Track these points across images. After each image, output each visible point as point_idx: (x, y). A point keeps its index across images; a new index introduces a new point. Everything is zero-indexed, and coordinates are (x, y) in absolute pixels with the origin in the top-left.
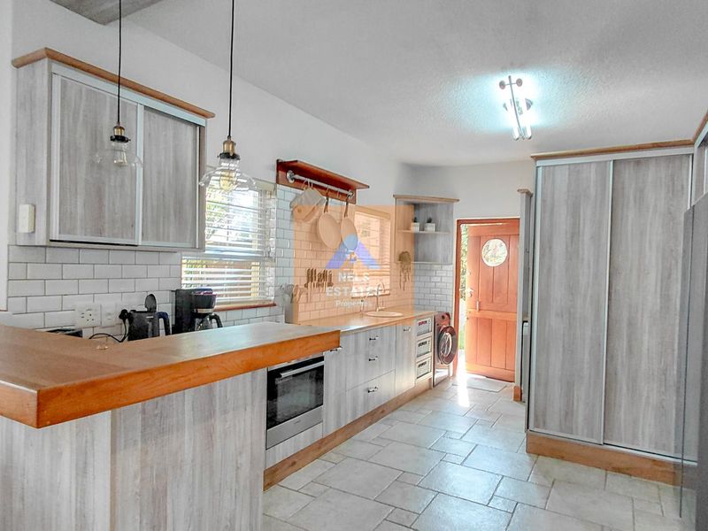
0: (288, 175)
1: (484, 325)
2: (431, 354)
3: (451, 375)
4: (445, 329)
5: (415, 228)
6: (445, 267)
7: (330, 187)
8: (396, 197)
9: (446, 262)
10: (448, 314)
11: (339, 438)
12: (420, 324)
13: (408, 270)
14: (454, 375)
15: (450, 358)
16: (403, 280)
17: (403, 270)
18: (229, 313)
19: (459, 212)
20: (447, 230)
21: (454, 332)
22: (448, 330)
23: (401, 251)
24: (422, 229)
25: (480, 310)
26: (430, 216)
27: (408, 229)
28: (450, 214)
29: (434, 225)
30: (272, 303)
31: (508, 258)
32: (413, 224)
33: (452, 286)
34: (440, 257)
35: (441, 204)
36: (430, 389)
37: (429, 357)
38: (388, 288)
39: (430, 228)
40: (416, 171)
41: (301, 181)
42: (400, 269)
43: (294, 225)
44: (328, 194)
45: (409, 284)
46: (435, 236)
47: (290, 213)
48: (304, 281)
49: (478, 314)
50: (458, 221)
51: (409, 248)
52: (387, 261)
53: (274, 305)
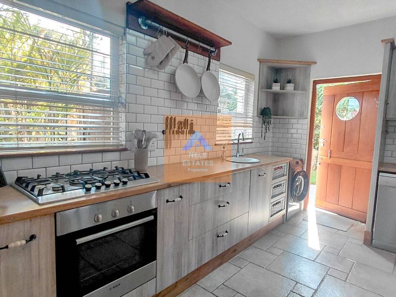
0: (140, 20)
1: (335, 170)
2: (285, 195)
3: (302, 210)
4: (298, 173)
5: (276, 88)
6: (301, 121)
7: (189, 39)
8: (260, 61)
9: (302, 116)
10: (302, 160)
11: (180, 286)
12: (276, 169)
13: (269, 123)
14: (305, 209)
15: (302, 196)
16: (264, 131)
17: (264, 123)
18: (85, 156)
19: (315, 73)
20: (305, 89)
21: (306, 176)
22: (301, 173)
23: (264, 106)
24: (282, 88)
25: (330, 157)
26: (290, 77)
27: (271, 88)
28: (307, 76)
29: (293, 85)
30: (123, 147)
31: (360, 113)
32: (274, 84)
33: (306, 137)
34: (297, 113)
35: (300, 68)
36: (283, 223)
37: (282, 198)
38: (251, 137)
39: (290, 87)
40: (279, 39)
41: (156, 29)
42: (262, 121)
43: (149, 74)
44: (188, 46)
45: (269, 134)
46: (293, 95)
47: (143, 60)
48: (162, 127)
49: (329, 161)
50: (314, 81)
51: (270, 105)
52: (251, 115)
53: (125, 150)
